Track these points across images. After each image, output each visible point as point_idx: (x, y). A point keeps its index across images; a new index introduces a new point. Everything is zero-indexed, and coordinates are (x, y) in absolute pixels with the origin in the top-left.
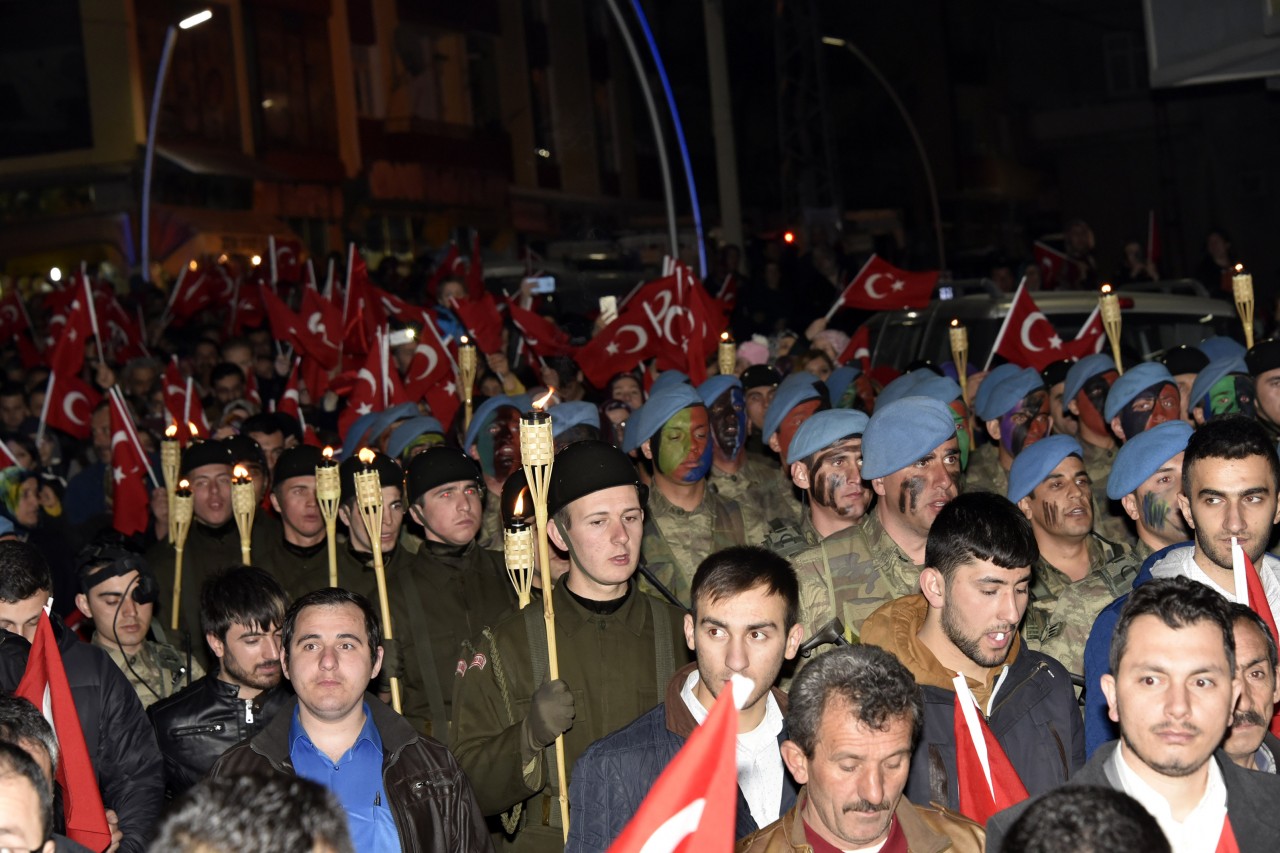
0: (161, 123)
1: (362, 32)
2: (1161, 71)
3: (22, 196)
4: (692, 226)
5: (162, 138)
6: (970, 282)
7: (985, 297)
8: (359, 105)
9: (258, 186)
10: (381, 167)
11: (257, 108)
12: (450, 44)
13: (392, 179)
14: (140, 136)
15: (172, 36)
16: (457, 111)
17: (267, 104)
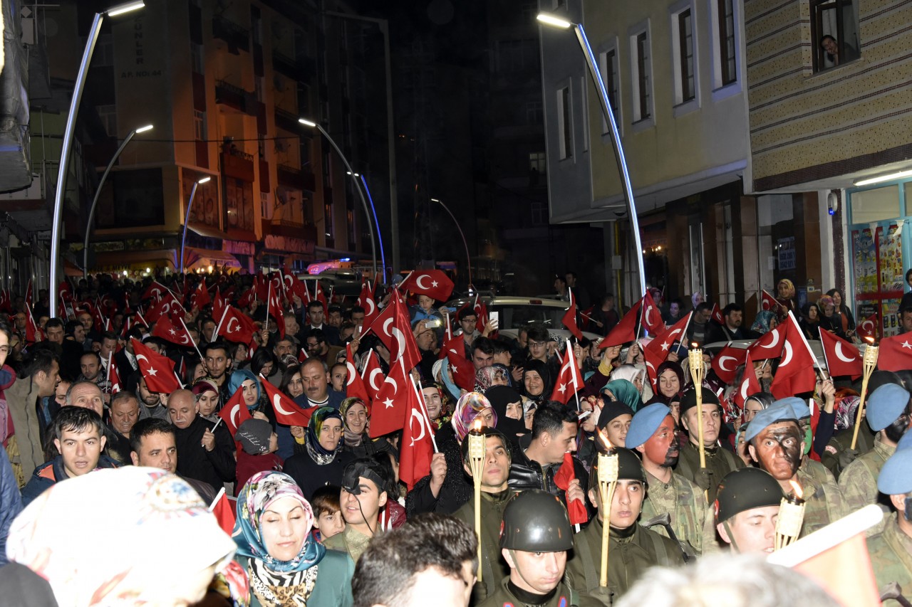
0: (191, 217)
1: (265, 188)
2: (553, 219)
3: (138, 241)
4: (382, 264)
5: (190, 223)
6: (482, 292)
7: (489, 297)
8: (262, 215)
9: (224, 242)
10: (269, 237)
11: (225, 214)
12: (297, 194)
13: (273, 242)
14: (182, 222)
15: (196, 186)
16: (298, 218)
17: (229, 212)
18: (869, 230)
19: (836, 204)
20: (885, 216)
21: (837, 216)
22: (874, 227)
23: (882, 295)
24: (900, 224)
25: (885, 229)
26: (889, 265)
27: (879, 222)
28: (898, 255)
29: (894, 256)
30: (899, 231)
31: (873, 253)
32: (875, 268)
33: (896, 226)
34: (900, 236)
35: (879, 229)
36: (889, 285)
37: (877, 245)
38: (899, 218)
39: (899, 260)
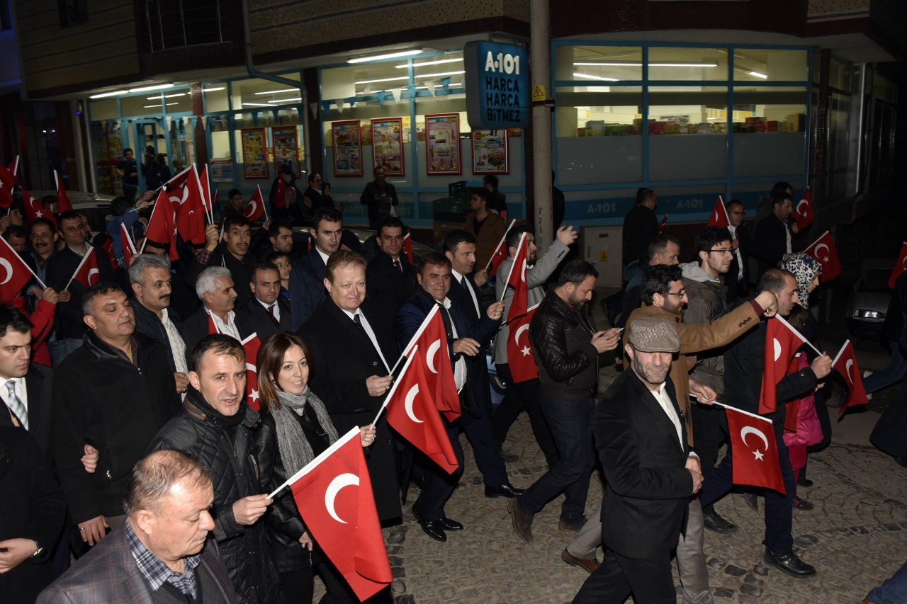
18: (101, 125)
19: (81, 108)
20: (109, 116)
21: (82, 116)
22: (104, 123)
23: (111, 162)
24: (119, 122)
25: (111, 124)
26: (114, 146)
27: (107, 120)
28: (119, 139)
29: (116, 140)
30: (118, 126)
31: (105, 138)
32: (106, 147)
33: (116, 123)
34: (119, 129)
35: (107, 124)
36: (116, 157)
37: (106, 134)
38: (118, 119)
39: (120, 143)
